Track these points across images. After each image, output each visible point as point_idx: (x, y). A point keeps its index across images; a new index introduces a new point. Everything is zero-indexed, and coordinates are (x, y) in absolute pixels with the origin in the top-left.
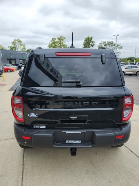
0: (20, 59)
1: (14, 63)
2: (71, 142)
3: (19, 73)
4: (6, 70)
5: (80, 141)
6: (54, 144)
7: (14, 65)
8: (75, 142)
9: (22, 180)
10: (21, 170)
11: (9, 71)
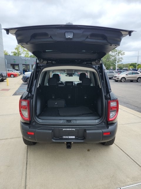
0: (23, 65)
1: (17, 68)
2: (67, 137)
3: (22, 79)
4: (10, 75)
5: (74, 137)
6: (53, 138)
7: (17, 70)
8: (70, 137)
9: (26, 170)
10: (25, 162)
11: (12, 76)
